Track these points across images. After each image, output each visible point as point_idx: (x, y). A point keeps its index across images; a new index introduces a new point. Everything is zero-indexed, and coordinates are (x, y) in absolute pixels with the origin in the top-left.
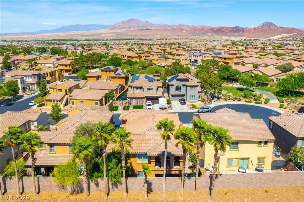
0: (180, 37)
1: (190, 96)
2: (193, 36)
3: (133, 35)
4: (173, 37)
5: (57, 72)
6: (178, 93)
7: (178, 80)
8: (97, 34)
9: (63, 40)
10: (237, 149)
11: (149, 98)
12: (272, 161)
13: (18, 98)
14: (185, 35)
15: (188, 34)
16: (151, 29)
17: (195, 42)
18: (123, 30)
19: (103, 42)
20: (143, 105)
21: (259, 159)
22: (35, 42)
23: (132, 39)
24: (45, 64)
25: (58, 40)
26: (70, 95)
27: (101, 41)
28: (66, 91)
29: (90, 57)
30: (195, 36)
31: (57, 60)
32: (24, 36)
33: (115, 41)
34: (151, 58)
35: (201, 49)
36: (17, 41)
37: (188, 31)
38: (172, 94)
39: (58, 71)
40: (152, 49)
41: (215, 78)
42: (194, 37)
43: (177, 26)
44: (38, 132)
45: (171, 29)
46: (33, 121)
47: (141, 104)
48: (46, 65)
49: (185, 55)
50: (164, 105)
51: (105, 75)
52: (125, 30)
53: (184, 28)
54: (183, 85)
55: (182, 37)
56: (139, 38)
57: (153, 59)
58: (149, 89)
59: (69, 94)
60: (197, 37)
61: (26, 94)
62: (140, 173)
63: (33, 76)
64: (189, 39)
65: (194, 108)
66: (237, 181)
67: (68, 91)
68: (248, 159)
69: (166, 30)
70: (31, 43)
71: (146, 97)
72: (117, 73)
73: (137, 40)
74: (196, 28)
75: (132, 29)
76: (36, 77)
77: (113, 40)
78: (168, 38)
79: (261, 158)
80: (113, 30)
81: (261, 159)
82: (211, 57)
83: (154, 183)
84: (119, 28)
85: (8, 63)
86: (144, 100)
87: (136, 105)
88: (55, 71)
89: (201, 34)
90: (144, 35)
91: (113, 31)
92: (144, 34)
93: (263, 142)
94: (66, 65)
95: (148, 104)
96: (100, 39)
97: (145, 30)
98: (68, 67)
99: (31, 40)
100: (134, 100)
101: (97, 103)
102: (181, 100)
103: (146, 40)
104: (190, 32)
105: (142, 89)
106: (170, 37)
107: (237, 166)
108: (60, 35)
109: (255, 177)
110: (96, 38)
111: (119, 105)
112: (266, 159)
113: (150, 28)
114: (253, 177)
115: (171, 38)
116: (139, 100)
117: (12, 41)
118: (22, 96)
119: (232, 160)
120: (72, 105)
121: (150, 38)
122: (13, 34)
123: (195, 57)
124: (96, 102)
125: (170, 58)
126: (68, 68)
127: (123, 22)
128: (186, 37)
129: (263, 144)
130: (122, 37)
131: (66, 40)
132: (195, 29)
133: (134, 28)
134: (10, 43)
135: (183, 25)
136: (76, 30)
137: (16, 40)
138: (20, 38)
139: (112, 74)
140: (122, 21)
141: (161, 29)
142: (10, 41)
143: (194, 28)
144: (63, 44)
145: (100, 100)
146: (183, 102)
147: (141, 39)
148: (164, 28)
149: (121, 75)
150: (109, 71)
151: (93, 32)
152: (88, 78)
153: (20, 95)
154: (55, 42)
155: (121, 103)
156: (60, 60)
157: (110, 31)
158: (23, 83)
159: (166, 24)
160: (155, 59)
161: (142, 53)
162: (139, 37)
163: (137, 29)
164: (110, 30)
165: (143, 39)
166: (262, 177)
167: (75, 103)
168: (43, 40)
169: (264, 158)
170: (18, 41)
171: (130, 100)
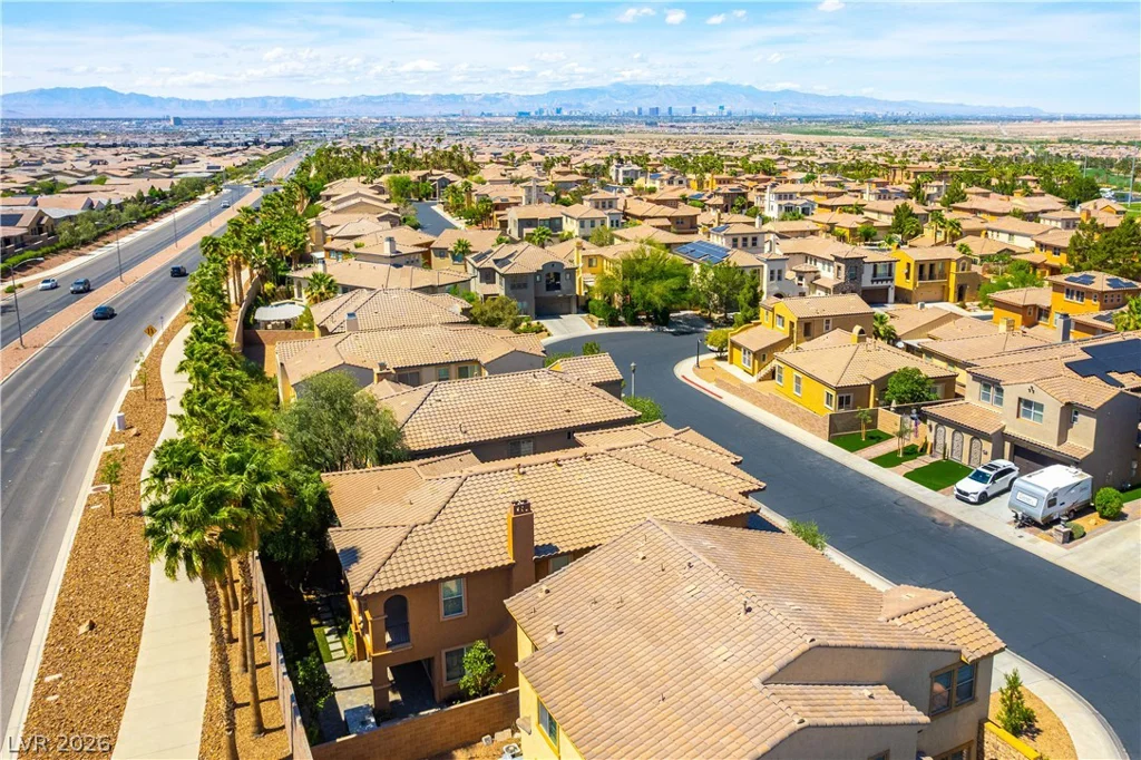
5: (954, 265)
11: (1022, 450)
28: (792, 324)
39: (958, 261)
47: (974, 464)
48: (1017, 240)
63: (836, 264)
71: (1004, 436)
86: (987, 445)
87: (956, 458)
88: (950, 260)
94: (1057, 250)
98: (1063, 256)
100: (951, 433)
101: (829, 399)
111: (894, 434)
116: (968, 438)
124: (828, 393)
126: (1059, 260)
150: (1082, 296)
158: (779, 279)
167: (783, 376)
171: (934, 424)
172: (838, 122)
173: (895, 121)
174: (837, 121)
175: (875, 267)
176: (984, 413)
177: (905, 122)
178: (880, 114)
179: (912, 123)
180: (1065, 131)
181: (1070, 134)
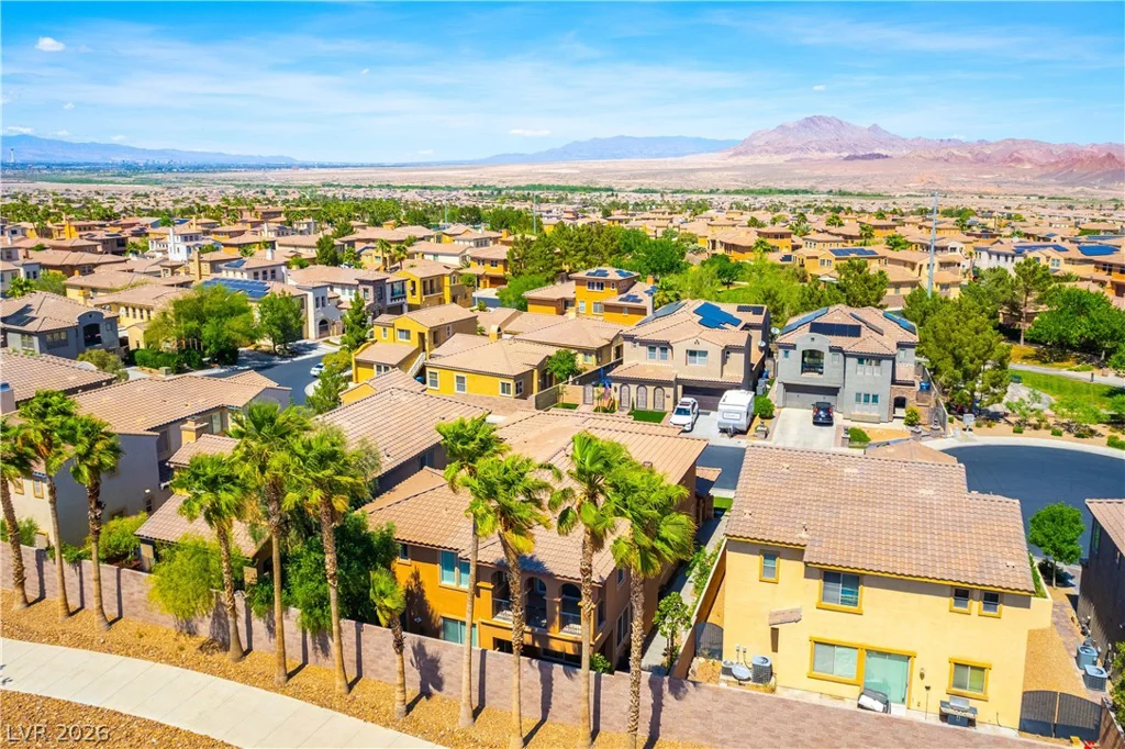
0: (1005, 188)
1: (858, 395)
2: (1061, 188)
3: (815, 178)
4: (975, 189)
5: (447, 279)
6: (811, 378)
7: (816, 328)
8: (683, 170)
9: (562, 188)
10: (856, 604)
11: (690, 389)
12: (1024, 693)
13: (296, 352)
14: (1029, 179)
15: (1041, 177)
16: (887, 156)
17: (1060, 208)
18: (778, 159)
19: (695, 198)
20: (666, 409)
21: (961, 669)
22: (471, 193)
23: (806, 192)
24: (436, 255)
25: (548, 188)
26: (435, 351)
27: (688, 196)
28: (421, 335)
29: (580, 240)
30: (1073, 184)
31: (477, 246)
32: (444, 173)
33: (739, 198)
34: (806, 251)
35: (1054, 231)
36: (421, 188)
37: (1042, 166)
38: (785, 382)
39: (450, 275)
40: (841, 225)
41: (977, 333)
42: (1068, 191)
43: (997, 144)
44: (198, 437)
45: (969, 156)
46: (234, 411)
47: (659, 408)
48: (441, 259)
49: (958, 250)
50: (738, 416)
51: (587, 298)
52: (789, 157)
53: (1026, 153)
54: (832, 349)
55: (1012, 189)
56: (835, 189)
57: (808, 258)
58: (692, 353)
59: (430, 350)
60: (1082, 192)
61: (328, 341)
62: (449, 624)
63: (361, 287)
64: (1041, 198)
65: (857, 444)
66: (765, 729)
67: (427, 337)
68: (909, 657)
69: (947, 160)
70: (460, 194)
71: (678, 381)
72: (630, 292)
73: (824, 197)
74: (1078, 153)
75: (815, 155)
76: (371, 288)
77: (737, 192)
78: (952, 192)
79: (967, 666)
80: (742, 157)
81: (967, 672)
82: (1062, 261)
83: (448, 664)
84: (767, 151)
85: (334, 246)
86: (669, 391)
87: (641, 407)
88: (443, 275)
89: (1098, 176)
90: (855, 179)
91: (743, 160)
92: (857, 173)
93: (977, 594)
94: (494, 263)
95: (678, 406)
96: (691, 188)
97: (864, 157)
98: (501, 267)
99: (462, 185)
100: (633, 387)
101: (505, 388)
102: (818, 407)
103: (860, 195)
104: (1051, 170)
105: (669, 350)
106: (959, 188)
107: (853, 680)
108: (559, 171)
109: (848, 729)
110: (674, 183)
111: (581, 402)
112: (990, 675)
113: (884, 152)
114: (837, 725)
115: (965, 193)
116: (651, 389)
117: (407, 188)
118: (311, 347)
119: (831, 648)
120: (431, 385)
121: (881, 188)
122: (418, 165)
123: (994, 257)
124: (503, 384)
125: (883, 258)
126: (498, 271)
127: (783, 128)
128: (1030, 190)
129: (975, 606)
130: (772, 185)
131: (573, 190)
132: (1075, 156)
133: (822, 151)
134: (397, 195)
135: (1025, 142)
136: (615, 156)
137: (420, 185)
138: (432, 179)
139: (611, 295)
140: (779, 124)
141: (928, 156)
142: (399, 188)
143: (1070, 153)
144: (558, 201)
145: (516, 378)
146: (823, 418)
147: (842, 194)
148: (943, 153)
149: (640, 301)
150: (601, 286)
151: (670, 163)
152: (529, 306)
153: (309, 342)
154: (537, 193)
155: (589, 395)
156: (486, 245)
157: (733, 161)
158: (323, 305)
159: (955, 137)
160: (817, 258)
161: (782, 236)
162: (835, 187)
163: (835, 154)
164: (730, 156)
165: (850, 194)
166: (877, 733)
167: (438, 379)
168: (500, 186)
169: (982, 669)
170: (425, 188)
171: (618, 385)
172: (98, 170)
173: (159, 169)
174: (94, 168)
175: (392, 286)
176: (656, 368)
177: (170, 170)
178: (141, 163)
179: (178, 171)
180: (323, 177)
181: (329, 180)
